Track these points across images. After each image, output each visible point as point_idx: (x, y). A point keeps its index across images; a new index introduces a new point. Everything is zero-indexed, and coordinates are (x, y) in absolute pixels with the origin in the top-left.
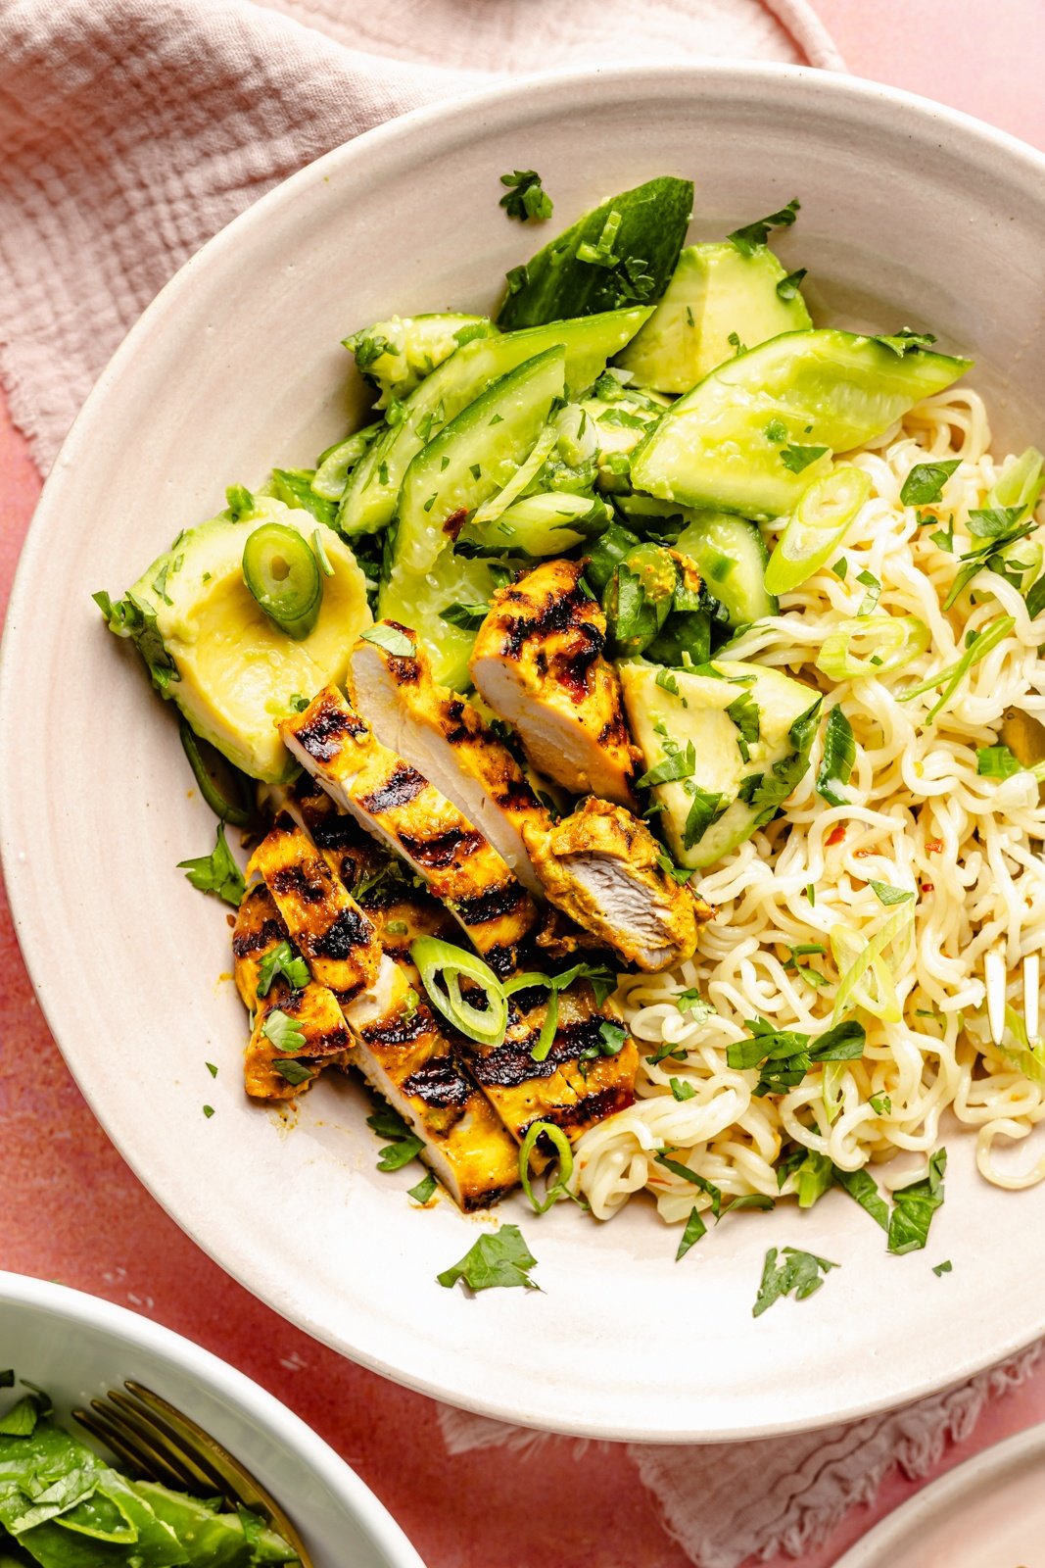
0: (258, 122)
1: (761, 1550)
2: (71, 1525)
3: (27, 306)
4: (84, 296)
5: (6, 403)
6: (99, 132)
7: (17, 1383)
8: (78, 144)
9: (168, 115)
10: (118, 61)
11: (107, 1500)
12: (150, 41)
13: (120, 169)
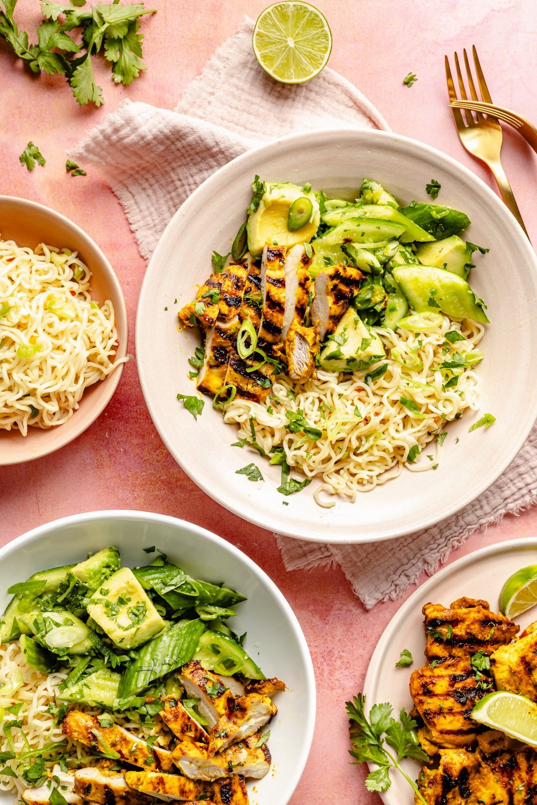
0: (217, 161)
1: (383, 599)
2: (179, 591)
3: (144, 218)
4: (162, 214)
5: (138, 249)
6: (166, 164)
7: (156, 550)
8: (159, 167)
9: (188, 159)
10: (173, 143)
11: (189, 584)
12: (183, 137)
13: (172, 175)
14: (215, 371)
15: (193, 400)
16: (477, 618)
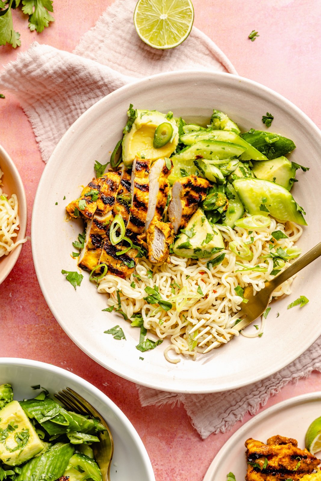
0: (102, 92)
1: (216, 431)
2: (54, 421)
3: (46, 132)
4: (60, 130)
5: (41, 155)
6: (64, 92)
7: (41, 388)
8: (59, 95)
9: (80, 89)
10: (69, 77)
11: (62, 415)
12: (77, 73)
13: (69, 101)
14: (92, 253)
15: (74, 275)
16: (288, 454)
